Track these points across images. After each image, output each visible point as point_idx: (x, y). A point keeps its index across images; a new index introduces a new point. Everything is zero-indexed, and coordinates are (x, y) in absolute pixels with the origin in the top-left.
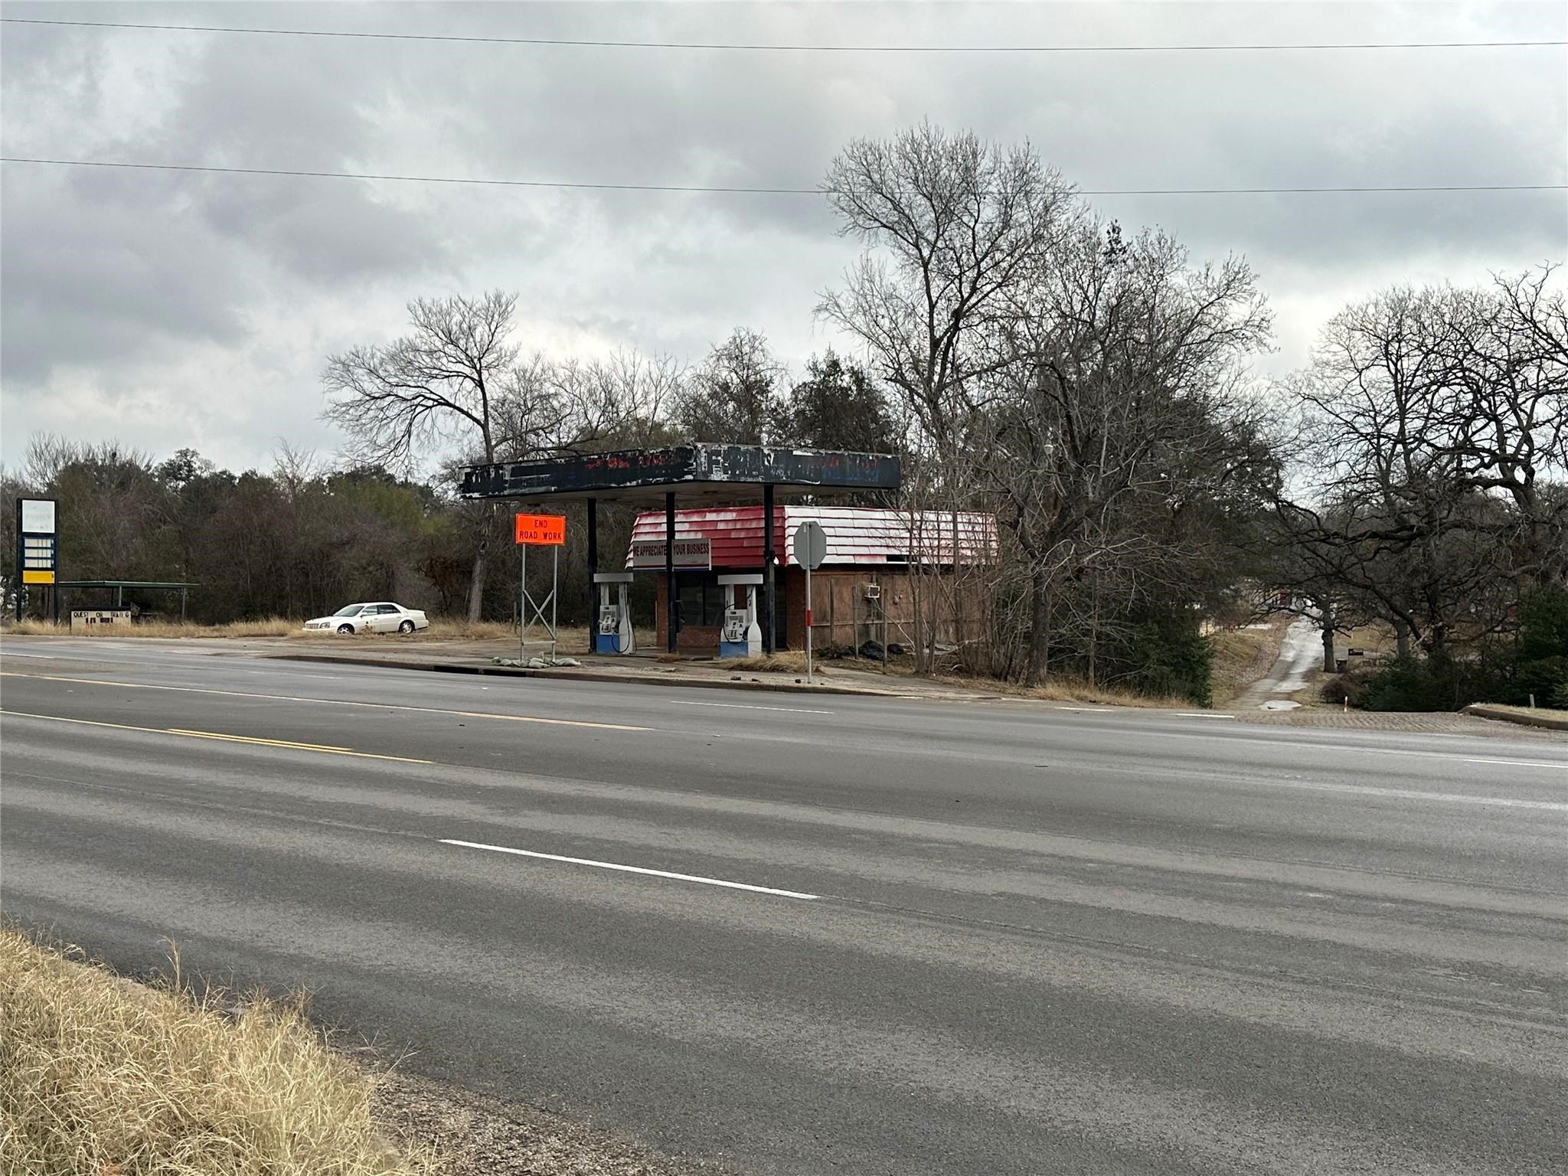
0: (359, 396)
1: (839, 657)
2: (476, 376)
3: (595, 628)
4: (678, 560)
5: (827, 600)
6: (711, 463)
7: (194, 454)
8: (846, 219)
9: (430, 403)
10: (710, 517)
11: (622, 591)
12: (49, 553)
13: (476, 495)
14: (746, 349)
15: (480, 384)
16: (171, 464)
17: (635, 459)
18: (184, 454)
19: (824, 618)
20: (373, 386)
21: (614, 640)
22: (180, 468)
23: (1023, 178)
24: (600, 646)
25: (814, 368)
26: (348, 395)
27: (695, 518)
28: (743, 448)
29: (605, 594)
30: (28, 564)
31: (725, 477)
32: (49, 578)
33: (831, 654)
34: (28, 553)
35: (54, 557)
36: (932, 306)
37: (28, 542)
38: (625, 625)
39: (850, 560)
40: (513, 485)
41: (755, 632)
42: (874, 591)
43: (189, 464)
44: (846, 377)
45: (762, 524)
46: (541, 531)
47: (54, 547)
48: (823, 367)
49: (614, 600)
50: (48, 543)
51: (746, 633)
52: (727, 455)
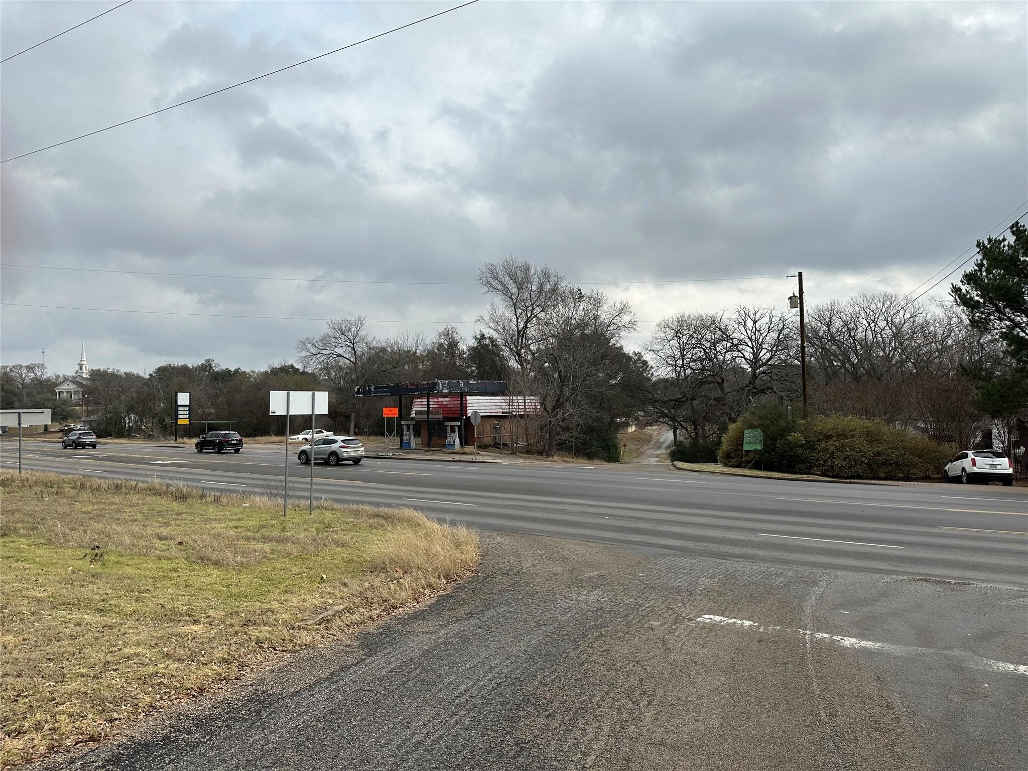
0: (309, 354)
1: (486, 448)
2: (352, 346)
3: (402, 440)
4: (431, 417)
5: (481, 428)
6: (443, 387)
7: (212, 360)
8: (485, 289)
9: (335, 356)
10: (441, 399)
11: (411, 427)
12: (187, 412)
13: (361, 395)
14: (450, 332)
15: (353, 349)
16: (202, 365)
17: (417, 386)
18: (208, 361)
19: (480, 434)
20: (314, 351)
21: (409, 444)
22: (206, 366)
23: (546, 275)
24: (403, 446)
25: (475, 338)
26: (305, 354)
27: (435, 400)
28: (453, 381)
29: (405, 428)
30: (180, 416)
31: (447, 391)
32: (187, 422)
33: (483, 447)
34: (179, 413)
35: (189, 414)
36: (517, 319)
37: (180, 408)
38: (412, 438)
39: (489, 414)
40: (375, 392)
41: (457, 441)
42: (498, 424)
43: (210, 365)
44: (487, 340)
45: (459, 402)
46: (391, 413)
47: (189, 410)
48: (478, 337)
49: (408, 430)
50: (187, 408)
51: (454, 441)
52: (448, 384)
